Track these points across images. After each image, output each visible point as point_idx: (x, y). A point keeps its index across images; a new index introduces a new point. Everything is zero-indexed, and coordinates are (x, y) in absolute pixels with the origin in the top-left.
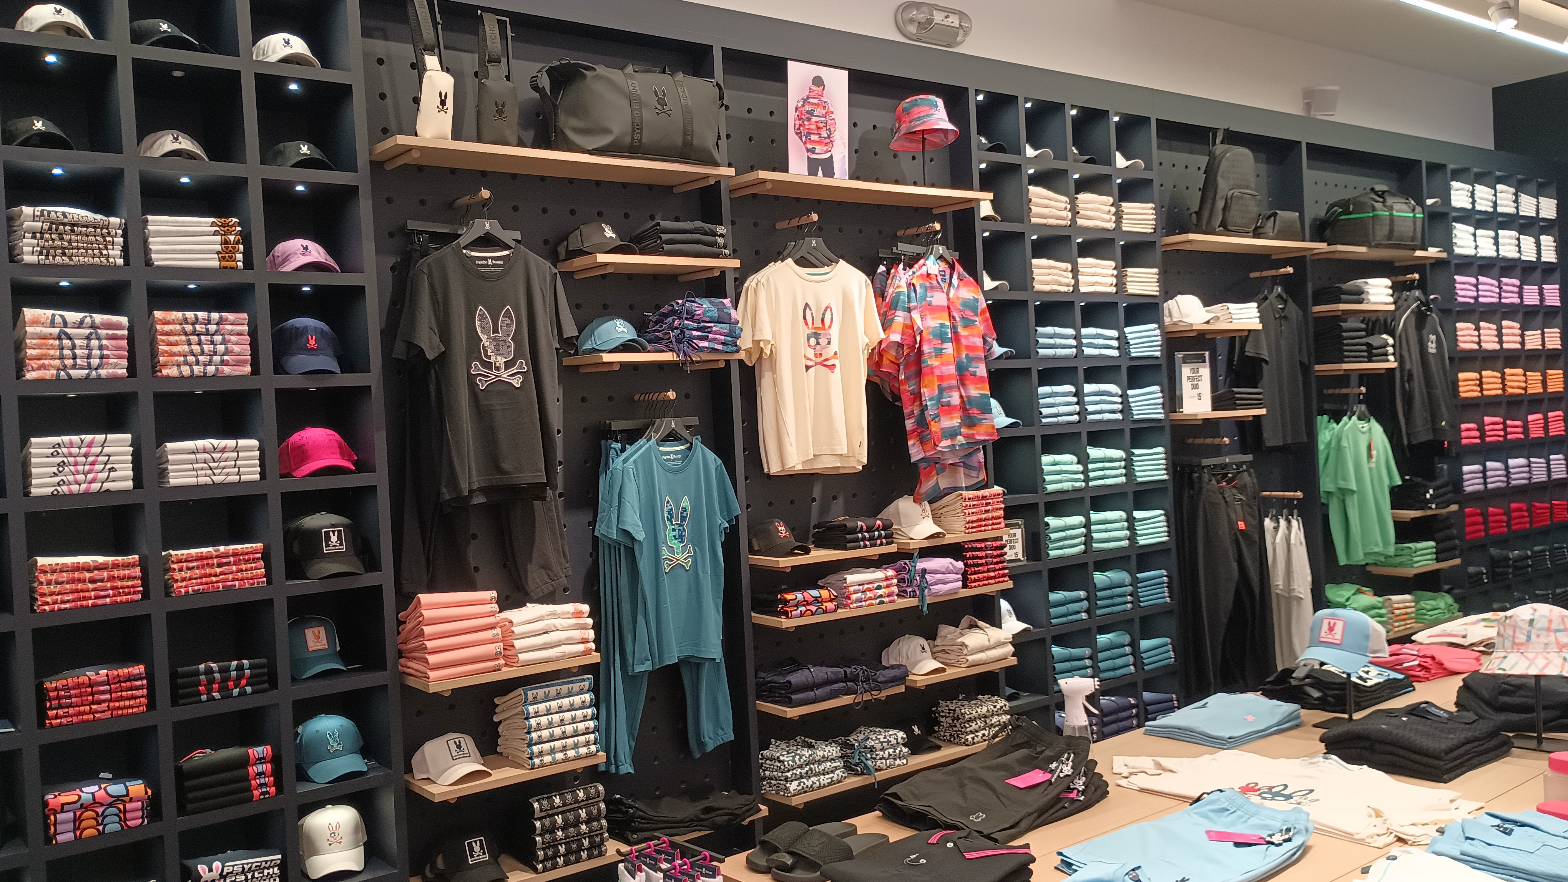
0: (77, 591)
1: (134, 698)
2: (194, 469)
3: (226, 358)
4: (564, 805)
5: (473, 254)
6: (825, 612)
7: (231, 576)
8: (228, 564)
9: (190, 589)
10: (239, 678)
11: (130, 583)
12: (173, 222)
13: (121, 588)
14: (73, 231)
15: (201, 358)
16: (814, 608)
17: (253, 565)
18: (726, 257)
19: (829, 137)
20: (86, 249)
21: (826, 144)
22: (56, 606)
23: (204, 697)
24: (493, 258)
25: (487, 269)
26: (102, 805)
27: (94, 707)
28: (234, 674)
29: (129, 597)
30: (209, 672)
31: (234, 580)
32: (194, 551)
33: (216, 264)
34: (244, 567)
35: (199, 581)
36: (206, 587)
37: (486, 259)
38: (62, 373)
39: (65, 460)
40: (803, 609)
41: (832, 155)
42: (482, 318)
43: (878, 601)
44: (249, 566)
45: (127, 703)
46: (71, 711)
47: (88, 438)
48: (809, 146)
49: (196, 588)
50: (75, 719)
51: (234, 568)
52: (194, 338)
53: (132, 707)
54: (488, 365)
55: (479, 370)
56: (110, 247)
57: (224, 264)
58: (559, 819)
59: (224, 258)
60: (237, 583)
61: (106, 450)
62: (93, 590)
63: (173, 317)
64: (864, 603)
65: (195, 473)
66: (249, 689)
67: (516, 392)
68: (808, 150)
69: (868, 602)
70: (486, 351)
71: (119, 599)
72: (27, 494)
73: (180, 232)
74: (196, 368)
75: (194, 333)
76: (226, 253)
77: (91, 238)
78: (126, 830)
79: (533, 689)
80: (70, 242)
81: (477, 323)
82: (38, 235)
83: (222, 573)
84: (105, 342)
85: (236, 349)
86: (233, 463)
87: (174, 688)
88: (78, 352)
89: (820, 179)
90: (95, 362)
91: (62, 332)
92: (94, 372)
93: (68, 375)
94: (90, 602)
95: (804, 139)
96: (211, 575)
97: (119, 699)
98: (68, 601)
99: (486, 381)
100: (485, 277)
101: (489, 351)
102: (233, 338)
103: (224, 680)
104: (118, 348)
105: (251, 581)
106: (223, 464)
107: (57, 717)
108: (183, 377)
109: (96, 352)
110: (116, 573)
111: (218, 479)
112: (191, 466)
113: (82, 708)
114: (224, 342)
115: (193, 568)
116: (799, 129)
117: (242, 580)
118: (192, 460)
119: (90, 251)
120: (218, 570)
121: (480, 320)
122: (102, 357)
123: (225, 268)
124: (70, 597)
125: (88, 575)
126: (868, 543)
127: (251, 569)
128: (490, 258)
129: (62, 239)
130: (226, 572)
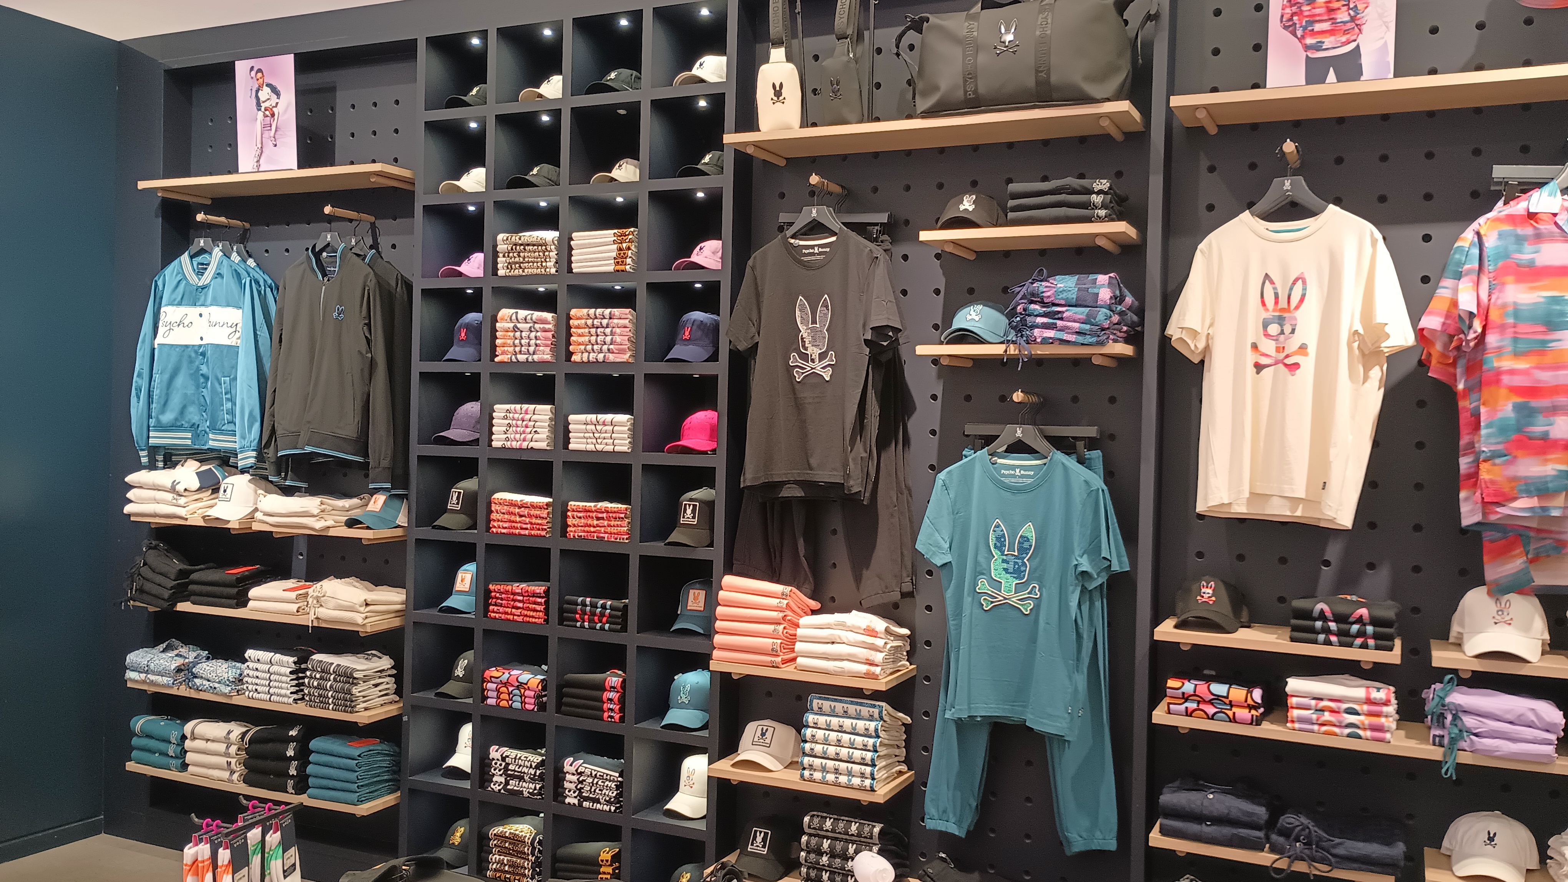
0: (510, 521)
1: (535, 610)
2: (584, 437)
3: (611, 347)
4: (833, 831)
5: (802, 243)
6: (1233, 720)
7: (603, 529)
8: (603, 518)
9: (576, 534)
10: (602, 615)
11: (540, 522)
12: (588, 236)
13: (535, 524)
14: (525, 249)
15: (595, 347)
16: (1211, 710)
17: (619, 523)
18: (1100, 219)
19: (1353, 19)
20: (533, 263)
21: (1346, 32)
22: (499, 530)
23: (578, 624)
24: (819, 246)
25: (813, 258)
26: (513, 686)
27: (513, 610)
28: (599, 610)
29: (539, 532)
30: (584, 604)
31: (605, 533)
32: (581, 504)
33: (611, 268)
34: (612, 523)
35: (583, 529)
36: (585, 534)
37: (812, 247)
38: (513, 357)
39: (510, 422)
40: (1193, 705)
41: (1358, 46)
42: (802, 306)
43: (1347, 731)
44: (616, 523)
45: (532, 613)
46: (501, 609)
47: (525, 406)
48: (1309, 41)
49: (580, 534)
50: (503, 617)
51: (606, 523)
52: (593, 331)
53: (533, 617)
54: (805, 357)
55: (797, 361)
56: (548, 260)
57: (619, 267)
58: (826, 844)
59: (618, 263)
60: (607, 535)
61: (535, 417)
62: (520, 522)
63: (581, 314)
64: (1316, 727)
65: (585, 440)
66: (607, 626)
67: (827, 384)
68: (1307, 48)
69: (1324, 728)
70: (803, 342)
71: (533, 532)
72: (490, 445)
73: (590, 244)
74: (592, 355)
75: (593, 326)
76: (620, 259)
77: (537, 254)
78: (523, 709)
79: (820, 698)
80: (524, 258)
81: (798, 313)
82: (506, 254)
83: (598, 526)
84: (539, 334)
85: (618, 339)
86: (610, 435)
87: (561, 611)
88: (523, 342)
89: (1332, 86)
90: (532, 349)
91: (515, 326)
92: (530, 357)
93: (516, 358)
94: (517, 531)
95: (1299, 33)
96: (590, 526)
97: (528, 609)
98: (505, 528)
99: (803, 373)
100: (807, 266)
101: (807, 342)
102: (618, 330)
103: (593, 614)
104: (546, 339)
105: (616, 536)
106: (603, 435)
107: (494, 612)
108: (583, 362)
109: (533, 342)
110: (533, 512)
111: (599, 447)
112: (582, 435)
113: (507, 610)
114: (612, 334)
115: (580, 518)
116: (1291, 19)
117: (611, 534)
118: (583, 429)
119: (535, 264)
120: (595, 522)
121: (800, 310)
122: (536, 345)
123: (618, 271)
124: (506, 525)
125: (517, 510)
126: (1334, 639)
127: (618, 526)
128: (816, 245)
129: (519, 256)
130: (601, 525)
